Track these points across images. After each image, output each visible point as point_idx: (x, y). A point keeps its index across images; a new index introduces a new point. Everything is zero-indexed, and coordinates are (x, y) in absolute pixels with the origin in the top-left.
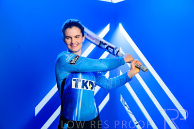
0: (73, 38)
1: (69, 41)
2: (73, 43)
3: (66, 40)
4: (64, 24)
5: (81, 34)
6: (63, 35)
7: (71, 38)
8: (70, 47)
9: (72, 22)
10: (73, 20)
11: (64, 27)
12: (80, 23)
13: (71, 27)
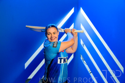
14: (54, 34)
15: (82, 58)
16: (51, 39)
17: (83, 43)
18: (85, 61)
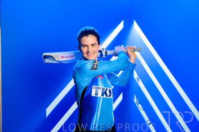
0: (90, 47)
1: (85, 50)
2: (90, 51)
3: (82, 48)
4: (80, 32)
5: (97, 42)
6: (78, 43)
7: (88, 46)
8: (85, 55)
9: (88, 30)
10: (89, 28)
11: (80, 35)
12: (95, 30)
13: (87, 36)
15: (135, 101)
17: (138, 77)
18: (140, 106)
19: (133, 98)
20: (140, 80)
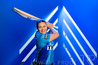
14: (44, 27)
16: (42, 31)
17: (65, 34)
19: (63, 45)
20: (66, 36)
